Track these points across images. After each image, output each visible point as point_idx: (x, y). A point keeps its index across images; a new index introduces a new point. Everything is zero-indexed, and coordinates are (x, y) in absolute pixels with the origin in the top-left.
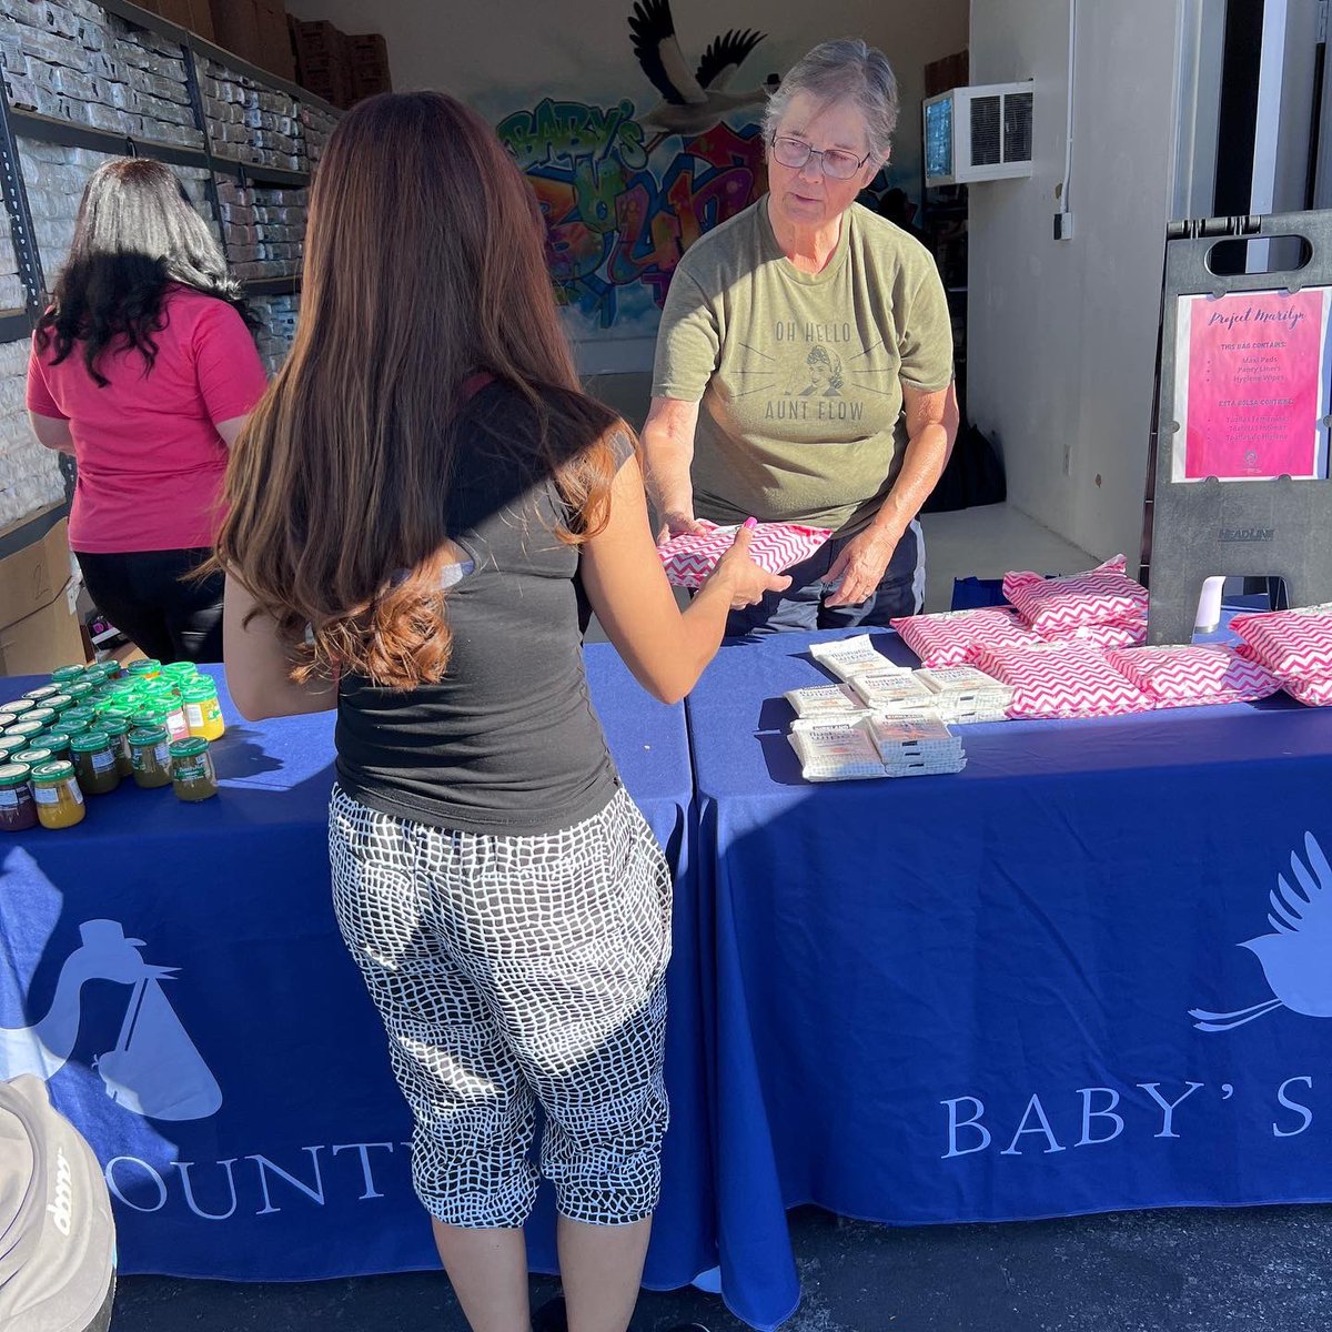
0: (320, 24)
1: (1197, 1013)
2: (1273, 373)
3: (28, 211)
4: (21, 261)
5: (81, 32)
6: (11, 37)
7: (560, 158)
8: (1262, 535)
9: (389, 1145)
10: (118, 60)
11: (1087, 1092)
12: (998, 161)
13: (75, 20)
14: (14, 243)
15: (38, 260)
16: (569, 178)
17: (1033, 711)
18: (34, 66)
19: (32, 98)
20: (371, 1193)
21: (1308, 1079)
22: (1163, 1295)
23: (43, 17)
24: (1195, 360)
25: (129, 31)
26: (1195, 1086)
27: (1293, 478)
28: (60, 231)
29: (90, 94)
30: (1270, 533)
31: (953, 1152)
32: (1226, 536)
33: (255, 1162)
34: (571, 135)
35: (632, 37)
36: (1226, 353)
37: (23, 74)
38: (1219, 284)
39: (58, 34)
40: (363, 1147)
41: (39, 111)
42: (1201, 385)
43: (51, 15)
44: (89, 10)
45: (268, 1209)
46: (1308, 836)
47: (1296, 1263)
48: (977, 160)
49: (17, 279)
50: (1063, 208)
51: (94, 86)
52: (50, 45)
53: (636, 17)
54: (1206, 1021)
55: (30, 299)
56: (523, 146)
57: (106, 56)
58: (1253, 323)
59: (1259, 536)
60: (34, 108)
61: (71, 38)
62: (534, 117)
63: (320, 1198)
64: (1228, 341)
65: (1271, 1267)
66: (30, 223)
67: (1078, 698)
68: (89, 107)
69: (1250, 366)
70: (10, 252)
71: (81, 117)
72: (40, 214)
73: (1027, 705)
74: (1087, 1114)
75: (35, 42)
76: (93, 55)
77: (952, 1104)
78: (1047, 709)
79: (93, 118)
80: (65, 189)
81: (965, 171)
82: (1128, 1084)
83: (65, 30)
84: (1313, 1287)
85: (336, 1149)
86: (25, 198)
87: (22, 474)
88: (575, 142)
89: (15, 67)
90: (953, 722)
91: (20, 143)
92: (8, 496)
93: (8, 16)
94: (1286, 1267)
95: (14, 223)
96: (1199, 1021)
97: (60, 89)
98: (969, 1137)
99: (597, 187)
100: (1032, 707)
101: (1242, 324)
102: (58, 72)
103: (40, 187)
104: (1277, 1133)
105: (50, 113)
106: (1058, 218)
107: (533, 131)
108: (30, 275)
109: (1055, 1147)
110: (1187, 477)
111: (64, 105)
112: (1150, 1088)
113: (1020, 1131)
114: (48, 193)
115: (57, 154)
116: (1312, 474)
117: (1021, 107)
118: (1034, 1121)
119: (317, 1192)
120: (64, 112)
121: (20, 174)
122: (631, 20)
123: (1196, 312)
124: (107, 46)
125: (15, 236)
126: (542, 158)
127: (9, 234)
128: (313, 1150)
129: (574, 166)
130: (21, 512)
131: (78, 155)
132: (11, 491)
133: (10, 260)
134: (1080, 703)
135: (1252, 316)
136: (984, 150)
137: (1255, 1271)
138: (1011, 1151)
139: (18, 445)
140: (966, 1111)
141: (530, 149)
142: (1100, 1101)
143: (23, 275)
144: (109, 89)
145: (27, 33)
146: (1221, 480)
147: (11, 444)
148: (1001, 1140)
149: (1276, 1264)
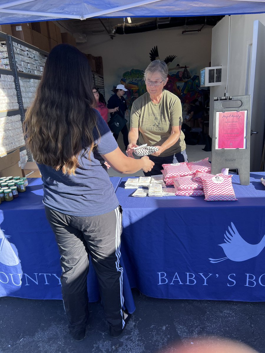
0: (89, 55)
1: (210, 259)
2: (235, 128)
3: (20, 90)
4: (18, 100)
5: (34, 57)
6: (19, 58)
7: (135, 80)
8: (234, 160)
9: (50, 274)
10: (42, 62)
11: (188, 274)
12: (214, 82)
13: (33, 55)
14: (17, 97)
15: (22, 100)
16: (137, 84)
17: (180, 194)
18: (23, 63)
19: (23, 69)
20: (47, 283)
21: (235, 274)
22: (201, 315)
23: (26, 54)
24: (220, 125)
25: (46, 57)
26: (211, 274)
27: (239, 149)
28: (27, 94)
29: (35, 69)
30: (235, 160)
31: (160, 283)
32: (226, 160)
33: (25, 275)
34: (137, 76)
35: (150, 57)
36: (226, 123)
37: (21, 65)
38: (224, 110)
39: (29, 57)
40: (45, 274)
41: (24, 72)
42: (221, 130)
43: (28, 54)
44: (36, 53)
45: (27, 285)
46: (232, 223)
47: (230, 311)
48: (210, 82)
49: (17, 103)
50: (226, 92)
51: (36, 67)
52: (27, 60)
53: (151, 53)
54: (212, 261)
55: (20, 107)
56: (128, 78)
57: (40, 62)
58: (231, 118)
59: (233, 160)
60: (23, 71)
61: (32, 58)
62: (130, 72)
63: (37, 283)
64: (226, 121)
65: (225, 311)
66: (21, 93)
67: (190, 192)
68: (35, 71)
69: (231, 126)
70: (16, 98)
71: (33, 73)
72: (23, 91)
73: (179, 193)
74: (188, 278)
75: (24, 59)
76: (37, 61)
77: (159, 273)
78: (183, 194)
79: (36, 73)
80: (29, 86)
81: (207, 84)
82: (196, 273)
83: (31, 56)
84: (233, 316)
85: (40, 274)
86: (20, 88)
87: (16, 140)
88: (138, 77)
89: (19, 64)
90: (164, 196)
91: (19, 78)
92: (13, 144)
93: (18, 54)
94: (228, 312)
95: (17, 93)
96: (211, 261)
97: (29, 68)
98: (163, 281)
99: (142, 86)
100: (180, 193)
101: (229, 118)
102: (29, 65)
103: (23, 86)
104: (228, 285)
105: (26, 72)
106: (225, 94)
107: (130, 75)
108: (20, 103)
109: (181, 283)
110: (218, 148)
111: (30, 71)
112: (201, 274)
113: (174, 279)
114: (25, 87)
115: (28, 80)
116: (243, 148)
117: (219, 71)
118: (176, 277)
119: (37, 282)
120: (30, 72)
121: (19, 84)
122: (150, 54)
123: (220, 115)
124: (40, 60)
125: (17, 95)
126: (132, 80)
127: (16, 95)
128: (36, 274)
129: (138, 82)
130: (15, 147)
131: (32, 80)
132: (13, 143)
133: (16, 100)
134: (190, 193)
135: (231, 116)
136: (211, 80)
137: (221, 312)
138: (172, 283)
139: (15, 135)
140: (162, 275)
141: (129, 79)
142: (191, 276)
143: (19, 103)
144: (40, 68)
145: (22, 57)
146: (225, 149)
147: (14, 134)
148: (170, 281)
149: (226, 311)
